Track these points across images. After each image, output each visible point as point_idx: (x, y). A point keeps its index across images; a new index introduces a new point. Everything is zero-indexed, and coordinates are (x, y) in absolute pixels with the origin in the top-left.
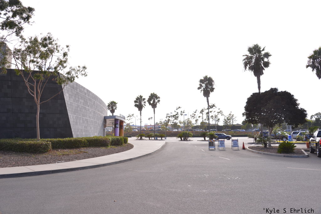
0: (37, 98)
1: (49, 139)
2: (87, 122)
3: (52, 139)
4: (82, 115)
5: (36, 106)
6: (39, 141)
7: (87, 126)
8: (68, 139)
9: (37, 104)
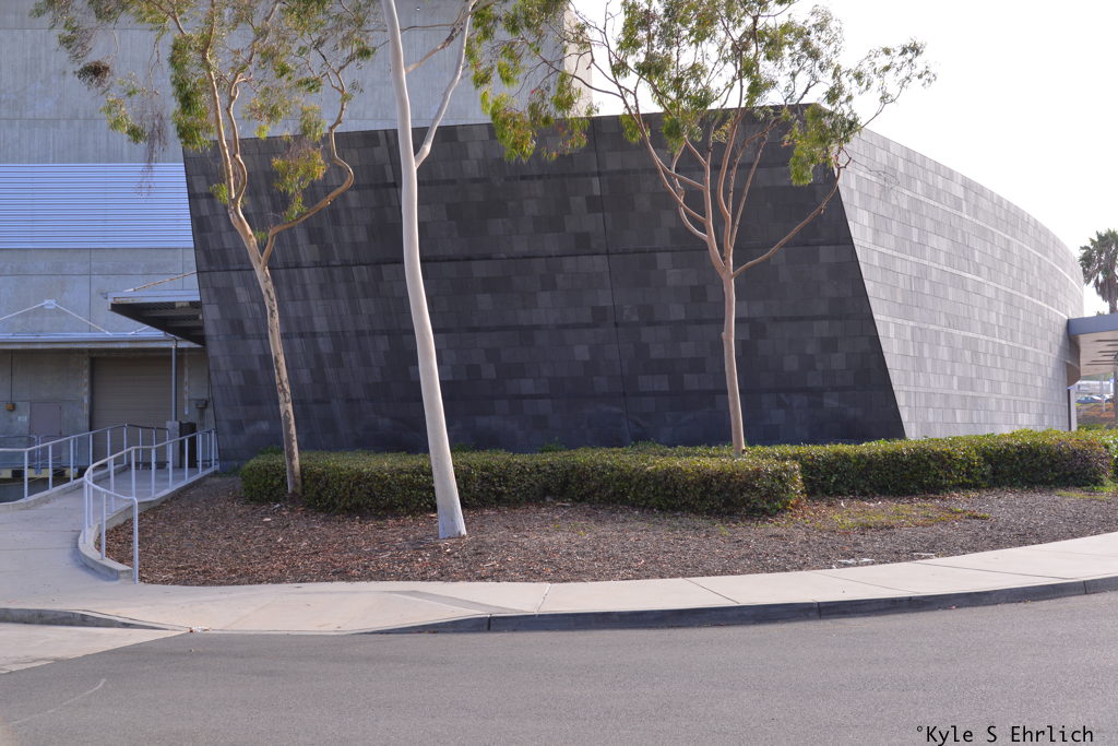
0: (721, 247)
1: (789, 449)
2: (975, 353)
3: (804, 449)
4: (943, 316)
5: (720, 284)
6: (742, 457)
7: (974, 376)
8: (877, 447)
9: (724, 277)
